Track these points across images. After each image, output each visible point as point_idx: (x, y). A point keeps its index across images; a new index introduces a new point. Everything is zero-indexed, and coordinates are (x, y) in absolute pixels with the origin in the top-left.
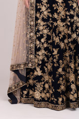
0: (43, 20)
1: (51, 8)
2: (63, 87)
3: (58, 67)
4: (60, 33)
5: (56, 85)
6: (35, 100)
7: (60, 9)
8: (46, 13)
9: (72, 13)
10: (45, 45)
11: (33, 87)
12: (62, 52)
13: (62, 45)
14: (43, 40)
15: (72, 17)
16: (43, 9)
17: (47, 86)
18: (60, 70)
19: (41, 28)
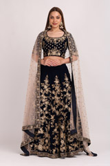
0: (45, 95)
1: (50, 87)
2: (57, 142)
3: (54, 128)
4: (56, 104)
5: (52, 141)
6: (39, 151)
7: (57, 88)
8: (47, 90)
9: (65, 90)
10: (47, 113)
11: (37, 142)
12: (57, 118)
13: (57, 113)
14: (45, 109)
15: (65, 93)
16: (46, 87)
17: (47, 141)
18: (55, 130)
19: (44, 100)
